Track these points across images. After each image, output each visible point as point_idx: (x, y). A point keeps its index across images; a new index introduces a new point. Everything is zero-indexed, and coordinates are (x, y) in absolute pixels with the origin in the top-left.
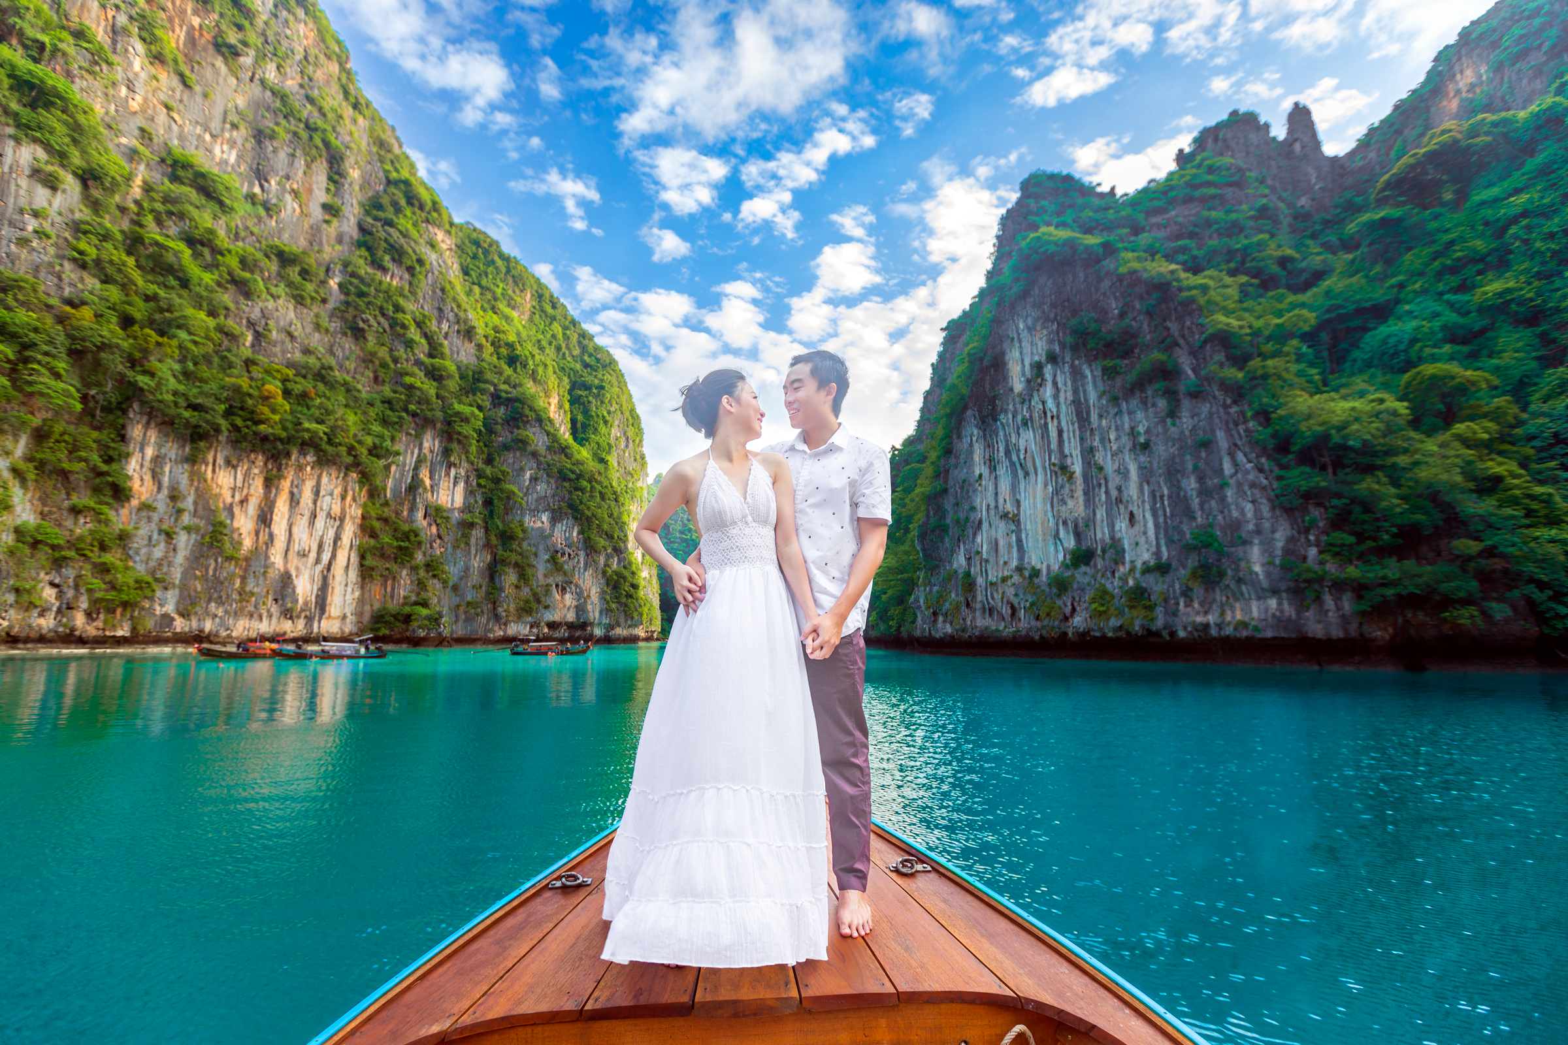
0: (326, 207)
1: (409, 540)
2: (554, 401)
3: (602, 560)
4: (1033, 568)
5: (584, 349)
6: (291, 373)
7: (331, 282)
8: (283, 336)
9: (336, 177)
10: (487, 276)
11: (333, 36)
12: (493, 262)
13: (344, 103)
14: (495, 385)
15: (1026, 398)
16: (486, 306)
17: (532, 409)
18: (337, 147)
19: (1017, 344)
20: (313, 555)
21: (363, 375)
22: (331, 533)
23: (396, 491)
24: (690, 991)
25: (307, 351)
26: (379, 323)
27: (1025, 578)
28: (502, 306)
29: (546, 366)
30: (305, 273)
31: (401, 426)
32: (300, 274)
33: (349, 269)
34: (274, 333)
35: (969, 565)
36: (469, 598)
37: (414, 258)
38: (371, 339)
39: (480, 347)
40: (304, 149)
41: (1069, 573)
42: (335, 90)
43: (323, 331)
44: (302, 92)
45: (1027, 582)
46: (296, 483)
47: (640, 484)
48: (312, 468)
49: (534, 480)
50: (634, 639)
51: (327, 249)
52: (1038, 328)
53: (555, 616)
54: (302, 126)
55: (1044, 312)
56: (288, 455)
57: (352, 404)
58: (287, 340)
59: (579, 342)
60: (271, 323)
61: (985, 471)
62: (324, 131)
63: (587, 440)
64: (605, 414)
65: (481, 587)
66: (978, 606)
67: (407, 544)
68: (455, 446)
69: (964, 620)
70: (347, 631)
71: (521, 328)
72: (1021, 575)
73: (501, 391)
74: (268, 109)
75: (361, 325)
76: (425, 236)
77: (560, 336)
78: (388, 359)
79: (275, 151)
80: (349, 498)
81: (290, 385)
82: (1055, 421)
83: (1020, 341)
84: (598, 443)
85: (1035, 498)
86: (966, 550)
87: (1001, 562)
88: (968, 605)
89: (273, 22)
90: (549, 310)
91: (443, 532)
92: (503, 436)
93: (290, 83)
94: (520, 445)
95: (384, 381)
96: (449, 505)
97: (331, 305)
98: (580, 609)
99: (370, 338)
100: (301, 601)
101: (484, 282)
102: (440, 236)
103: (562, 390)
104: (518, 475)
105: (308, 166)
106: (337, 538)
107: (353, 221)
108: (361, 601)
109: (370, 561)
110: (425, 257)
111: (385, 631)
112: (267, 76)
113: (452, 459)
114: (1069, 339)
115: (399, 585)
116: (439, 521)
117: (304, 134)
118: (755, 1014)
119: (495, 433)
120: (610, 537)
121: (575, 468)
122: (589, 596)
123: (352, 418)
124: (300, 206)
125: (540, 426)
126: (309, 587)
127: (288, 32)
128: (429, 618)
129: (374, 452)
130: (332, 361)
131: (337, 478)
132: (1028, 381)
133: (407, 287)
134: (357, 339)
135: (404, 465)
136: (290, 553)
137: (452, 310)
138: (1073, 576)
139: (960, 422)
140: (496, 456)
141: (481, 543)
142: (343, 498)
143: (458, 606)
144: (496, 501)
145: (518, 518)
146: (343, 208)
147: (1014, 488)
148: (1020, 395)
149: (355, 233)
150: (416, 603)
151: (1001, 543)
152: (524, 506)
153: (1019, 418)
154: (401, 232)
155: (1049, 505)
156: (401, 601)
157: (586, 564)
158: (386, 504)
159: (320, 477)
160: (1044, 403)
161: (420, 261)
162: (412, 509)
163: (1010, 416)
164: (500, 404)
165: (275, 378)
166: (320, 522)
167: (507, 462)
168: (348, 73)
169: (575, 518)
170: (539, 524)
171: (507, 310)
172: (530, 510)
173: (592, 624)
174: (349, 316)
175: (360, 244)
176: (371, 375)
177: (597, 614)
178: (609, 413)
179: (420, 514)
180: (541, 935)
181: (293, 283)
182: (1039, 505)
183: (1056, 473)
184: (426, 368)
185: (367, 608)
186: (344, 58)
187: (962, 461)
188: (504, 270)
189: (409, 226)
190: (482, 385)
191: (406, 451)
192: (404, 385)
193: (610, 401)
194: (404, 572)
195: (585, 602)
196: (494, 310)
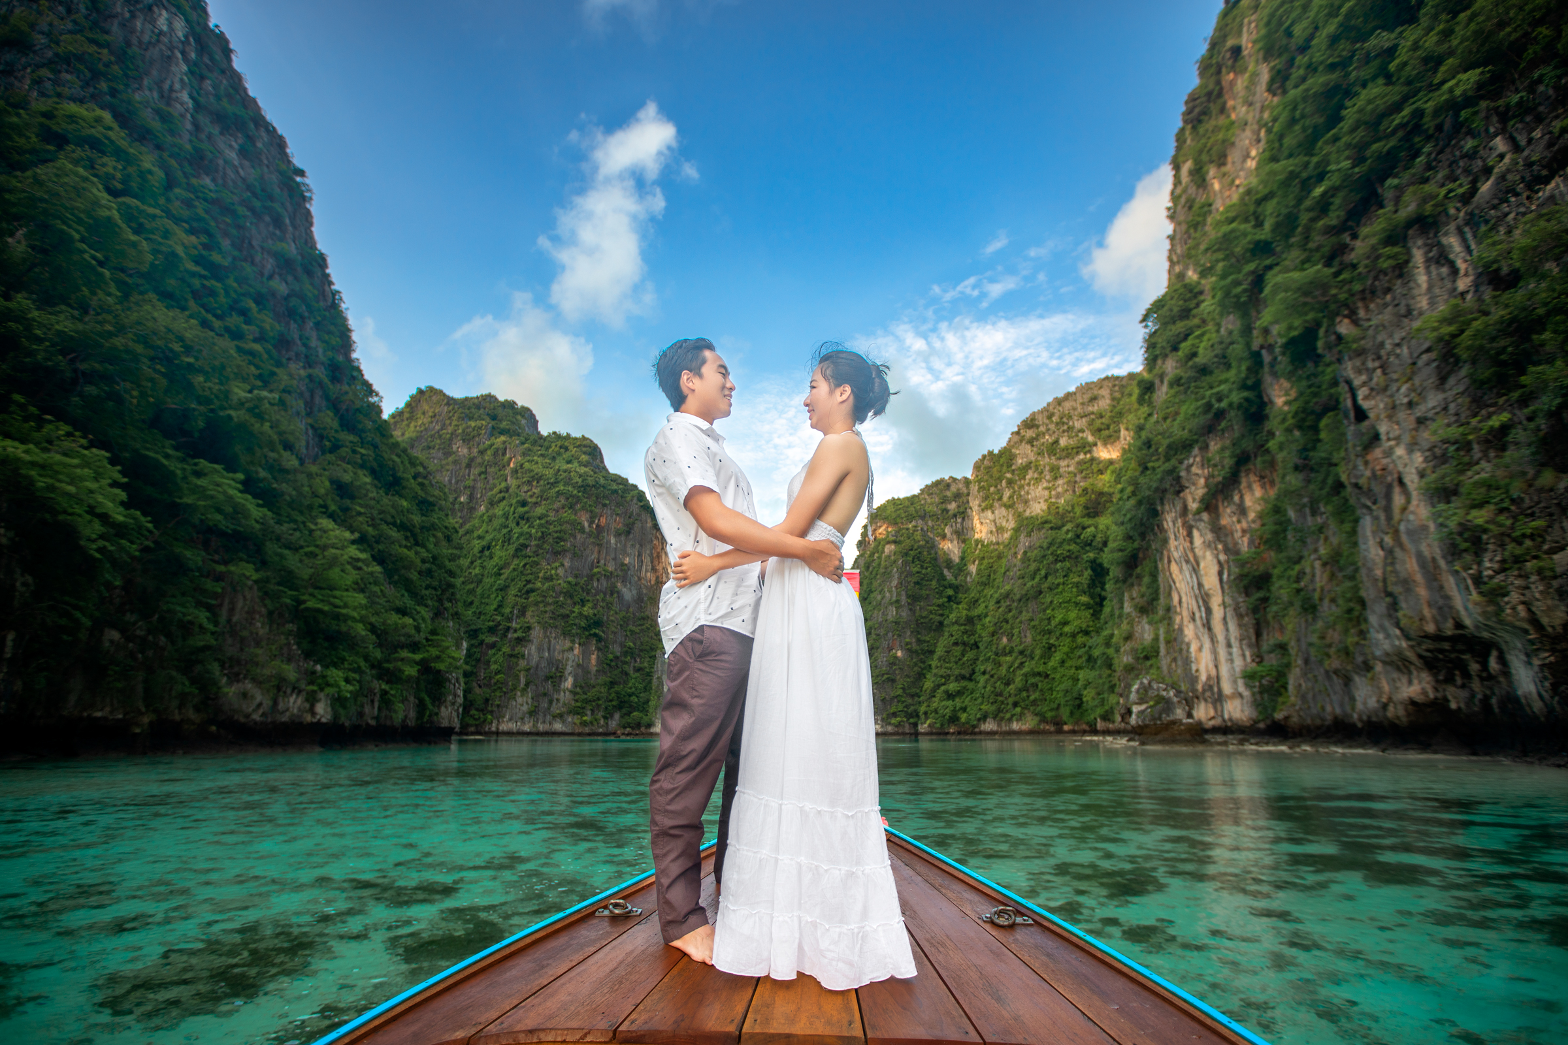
24: (739, 1017)
180: (581, 958)
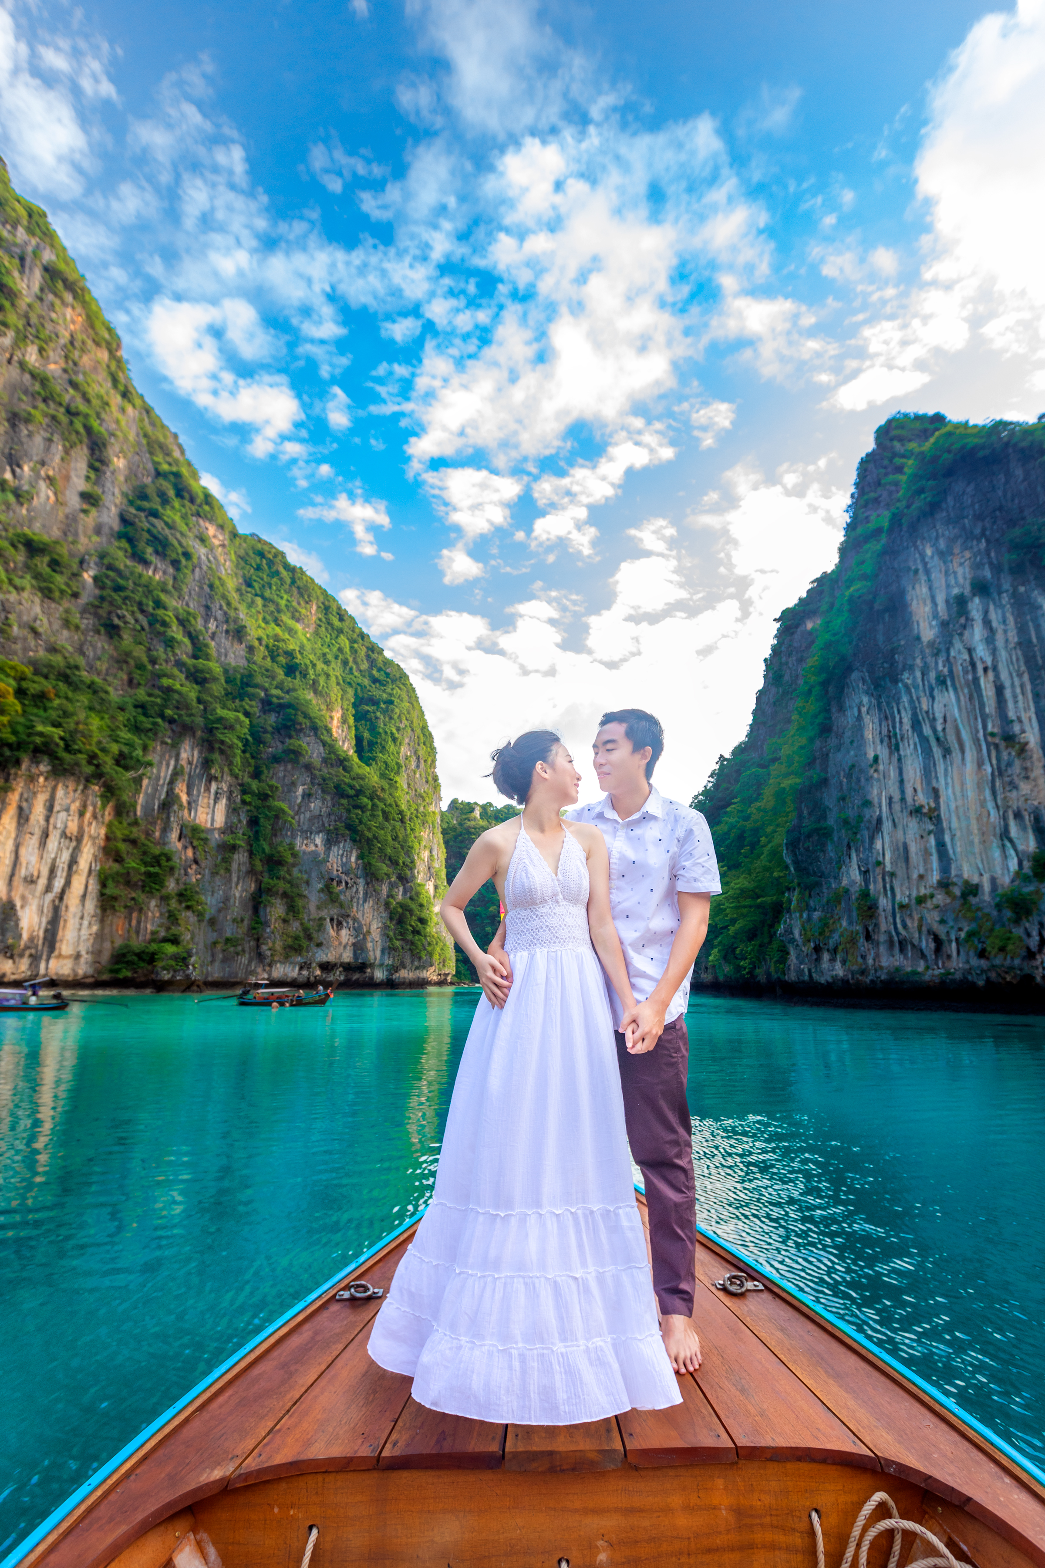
0: (85, 496)
1: (159, 865)
2: (337, 715)
3: (385, 889)
4: (966, 882)
5: (372, 663)
6: (28, 671)
7: (85, 575)
8: (26, 632)
9: (97, 464)
10: (270, 588)
11: (103, 323)
12: (277, 573)
13: (112, 391)
14: (266, 690)
15: (942, 647)
16: (268, 618)
17: (306, 716)
18: (99, 432)
19: (923, 577)
20: (42, 882)
21: (115, 676)
22: (66, 856)
23: (148, 809)
25: (53, 649)
26: (137, 621)
27: (954, 898)
28: (286, 618)
29: (328, 676)
30: (55, 564)
31: (156, 734)
32: (49, 565)
33: (106, 561)
34: (15, 628)
35: (867, 881)
36: (228, 934)
37: (180, 550)
38: (127, 638)
39: (251, 649)
40: (63, 434)
41: (1031, 888)
42: (102, 376)
43: (72, 628)
44: (66, 376)
45: (958, 903)
46: (25, 796)
47: (432, 808)
48: (46, 779)
49: (307, 796)
50: (422, 984)
51: (83, 540)
52: (957, 550)
53: (329, 956)
54: (62, 410)
55: (964, 528)
56: (18, 763)
57: (98, 707)
58: (30, 636)
59: (368, 656)
60: (12, 617)
61: (883, 752)
62: (86, 416)
63: (374, 759)
64: (394, 731)
65: (242, 920)
66: (882, 938)
67: (156, 870)
68: (216, 756)
69: (864, 957)
70: (81, 972)
71: (305, 641)
72: (948, 893)
73: (272, 696)
74: (26, 392)
75: (116, 621)
76: (195, 530)
77: (347, 649)
78: (145, 660)
79: (30, 435)
80: (88, 815)
81: (24, 684)
82: (991, 674)
83: (927, 572)
84: (386, 763)
85: (962, 784)
86: (860, 860)
87: (915, 876)
88: (868, 937)
89: (37, 305)
90: (336, 622)
91: (200, 856)
92: (273, 747)
93: (52, 367)
94: (292, 756)
95: (139, 684)
96: (209, 825)
97: (83, 600)
98: (358, 947)
99: (125, 636)
100: (25, 936)
101: (267, 594)
102: (212, 530)
103: (346, 703)
104: (289, 791)
105: (67, 452)
106: (73, 862)
107: (114, 510)
108: (100, 937)
109: (111, 890)
110: (191, 550)
111: (126, 973)
112: (27, 358)
113: (213, 771)
114: (1007, 558)
115: (146, 917)
116: (195, 843)
117: (64, 419)
118: (574, 1469)
119: (264, 743)
120: (394, 863)
121: (354, 783)
122: (369, 932)
123: (95, 722)
124: (56, 494)
125: (316, 735)
126: (36, 919)
127: (54, 316)
128: (175, 957)
129: (122, 761)
130: (81, 661)
131: (75, 791)
132: (944, 624)
133: (171, 582)
134: (111, 638)
135: (158, 778)
136: (16, 879)
137: (221, 608)
138: (1037, 892)
139: (841, 689)
140: (264, 769)
141: (244, 869)
142: (81, 814)
143: (215, 943)
144: (262, 820)
145: (288, 840)
146: (103, 497)
147: (928, 772)
148: (931, 644)
149: (116, 525)
150: (165, 940)
151: (913, 848)
152: (295, 826)
153: (932, 675)
154: (166, 524)
155: (988, 793)
156: (148, 937)
157: (366, 894)
158: (136, 823)
159: (54, 789)
160: (970, 651)
161: (187, 555)
162: (166, 829)
163: (918, 674)
164: (270, 711)
165: (8, 675)
166: (53, 843)
167: (277, 775)
168: (119, 361)
169: (354, 841)
170: (312, 848)
171: (291, 623)
172: (302, 831)
173: (372, 966)
174: (103, 612)
175: (120, 536)
176: (125, 677)
177: (378, 953)
178: (398, 729)
179: (174, 835)
180: (330, 1359)
181: (40, 574)
182: (971, 794)
183: (996, 746)
184: (188, 670)
185: (107, 945)
186: (114, 346)
187: (847, 741)
188: (288, 581)
189: (177, 518)
190: (251, 690)
191: (160, 763)
192: (161, 688)
193: (399, 717)
194: (153, 903)
195: (365, 939)
196: (277, 622)
